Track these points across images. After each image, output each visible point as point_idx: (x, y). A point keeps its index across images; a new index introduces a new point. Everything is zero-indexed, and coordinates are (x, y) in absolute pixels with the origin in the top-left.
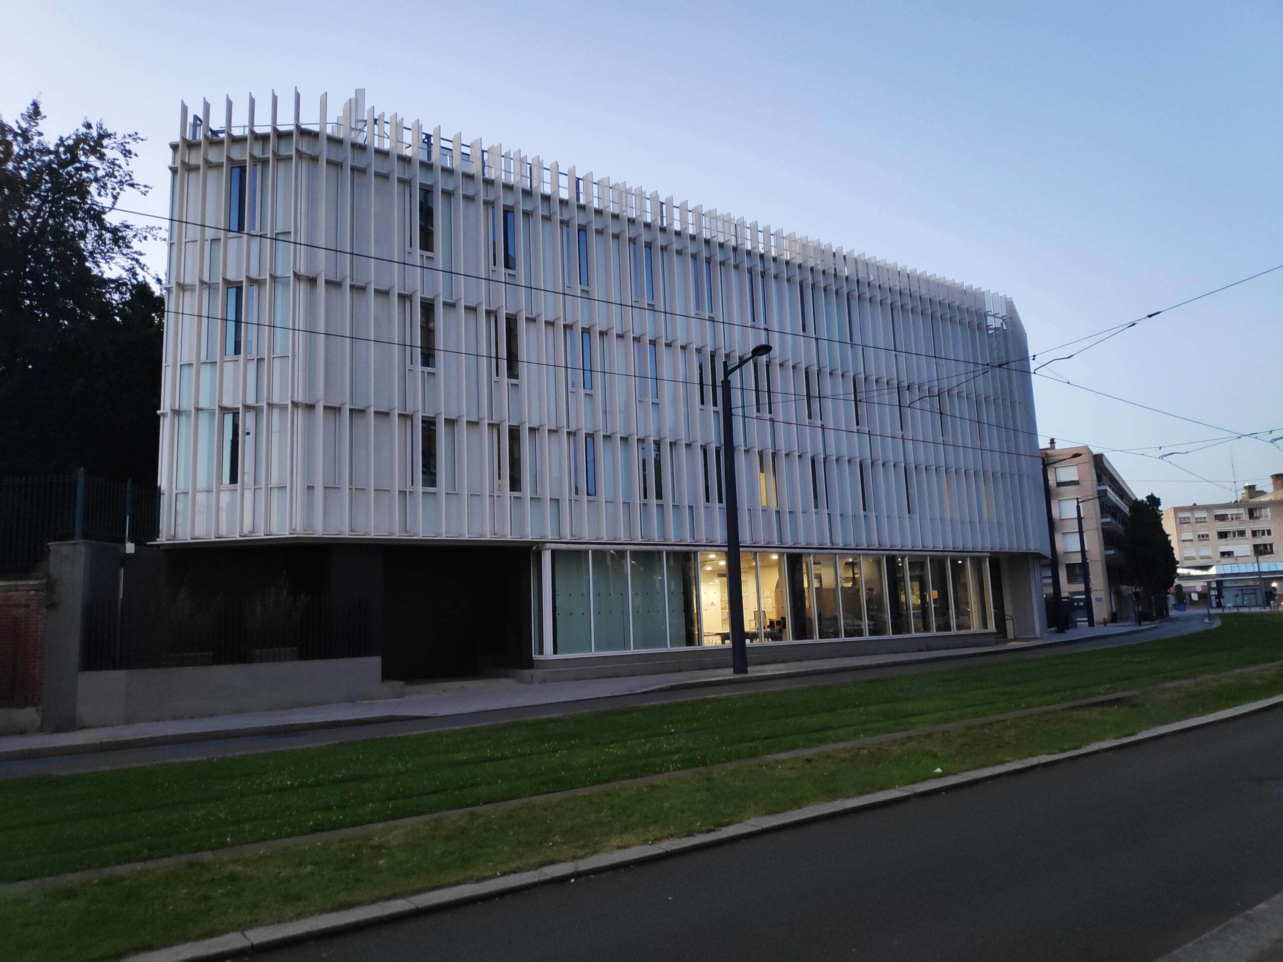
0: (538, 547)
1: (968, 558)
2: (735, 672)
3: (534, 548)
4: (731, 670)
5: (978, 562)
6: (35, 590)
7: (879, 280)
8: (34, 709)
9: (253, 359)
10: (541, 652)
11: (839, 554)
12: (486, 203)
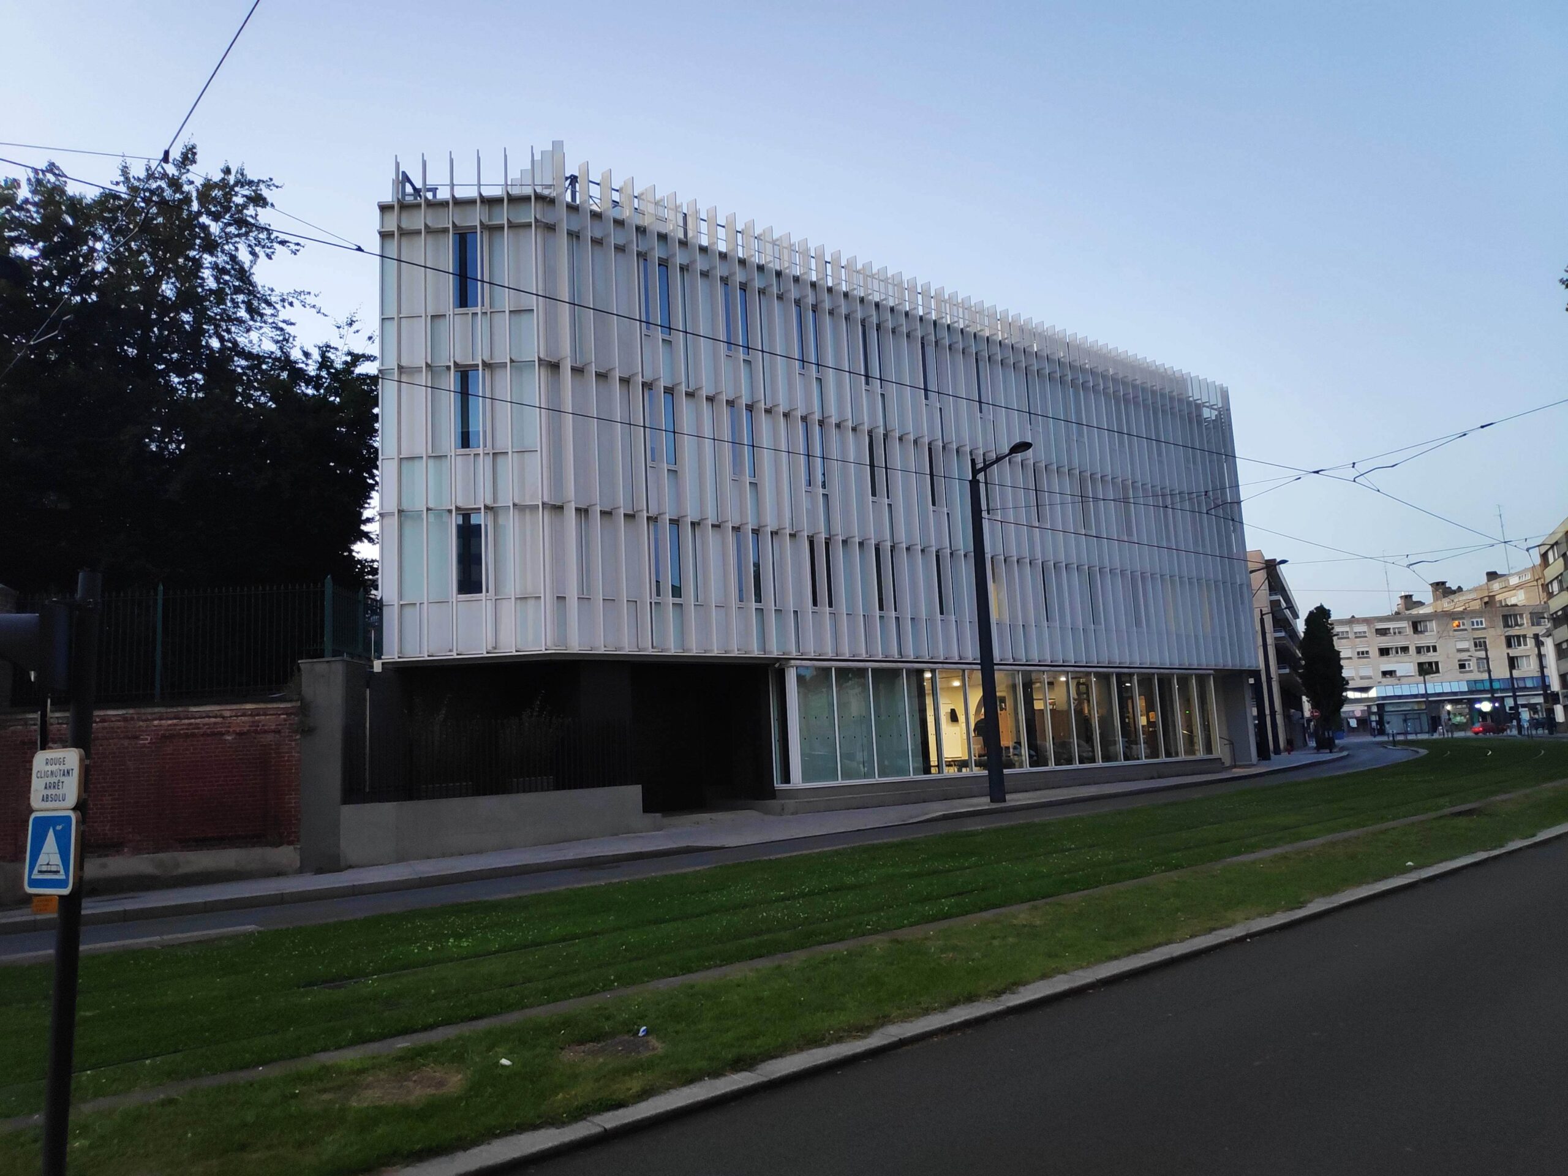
0: (780, 664)
2: (992, 801)
3: (777, 665)
4: (987, 799)
6: (286, 714)
8: (292, 847)
10: (786, 779)
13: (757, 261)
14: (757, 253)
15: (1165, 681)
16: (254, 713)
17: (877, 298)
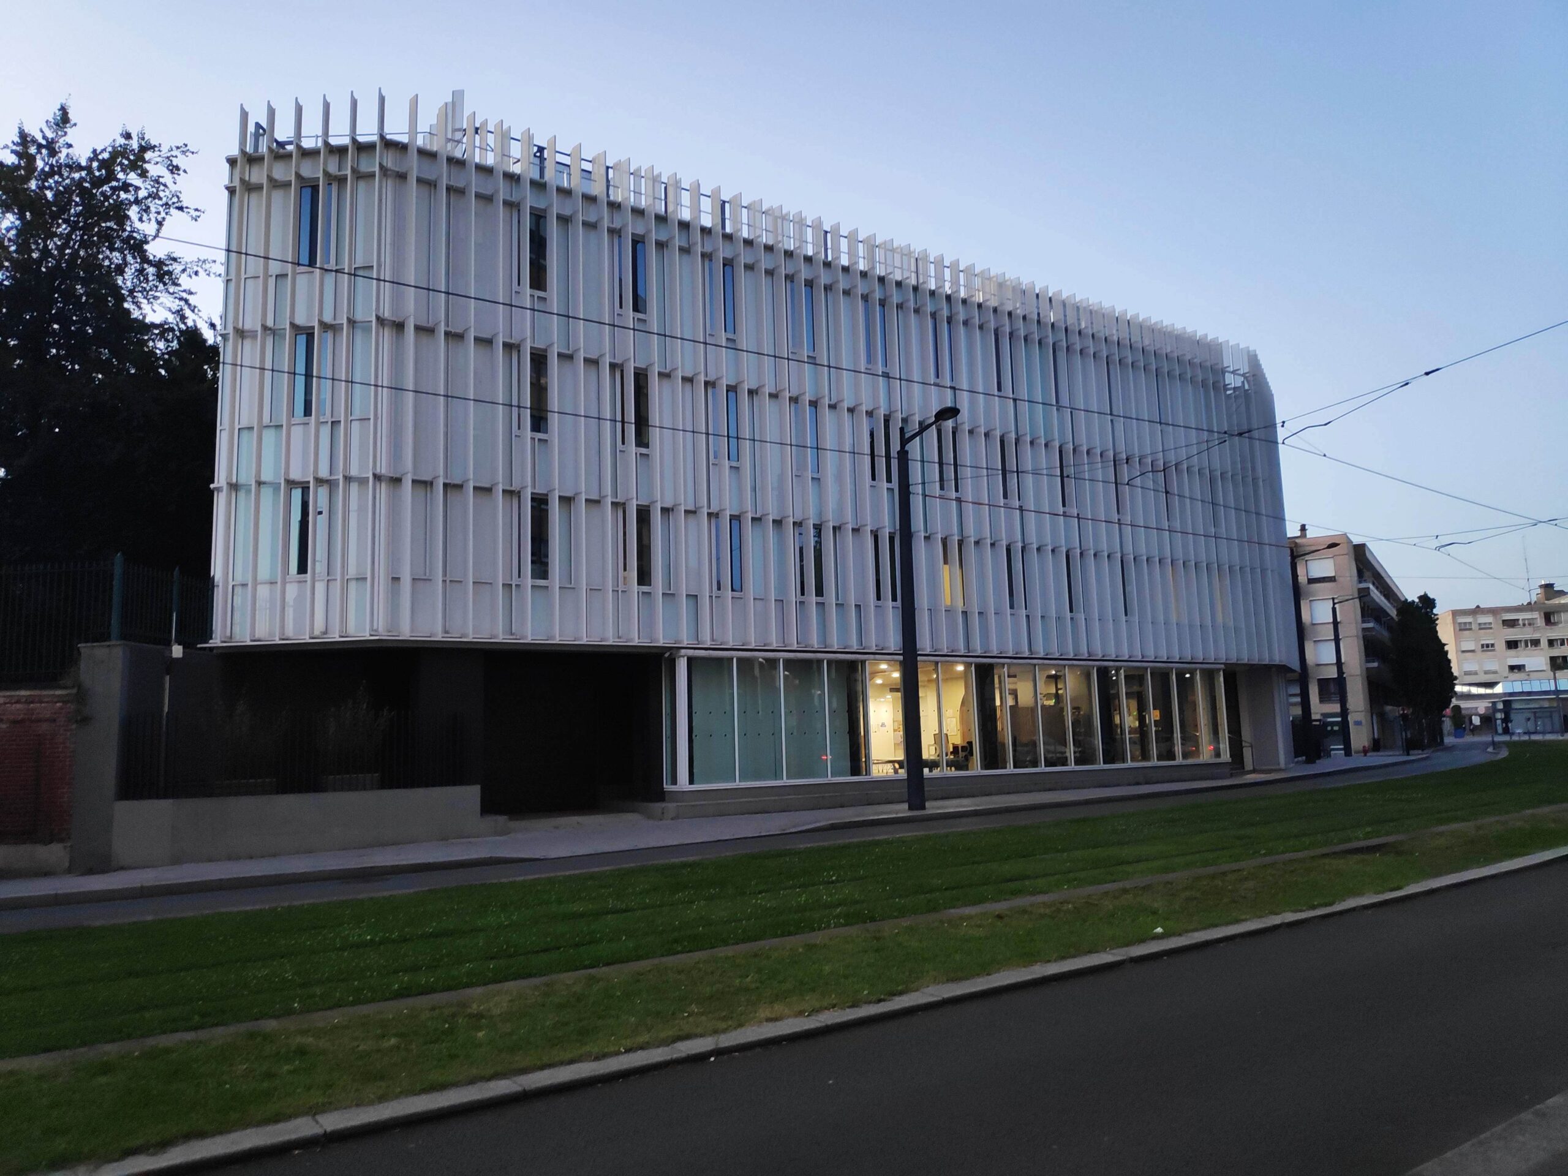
0: (671, 654)
1: (1198, 672)
2: (910, 808)
3: (667, 655)
4: (906, 806)
5: (1209, 676)
6: (63, 702)
7: (1092, 328)
8: (61, 845)
9: (327, 422)
10: (674, 781)
11: (1039, 665)
12: (611, 231)
16: (29, 701)
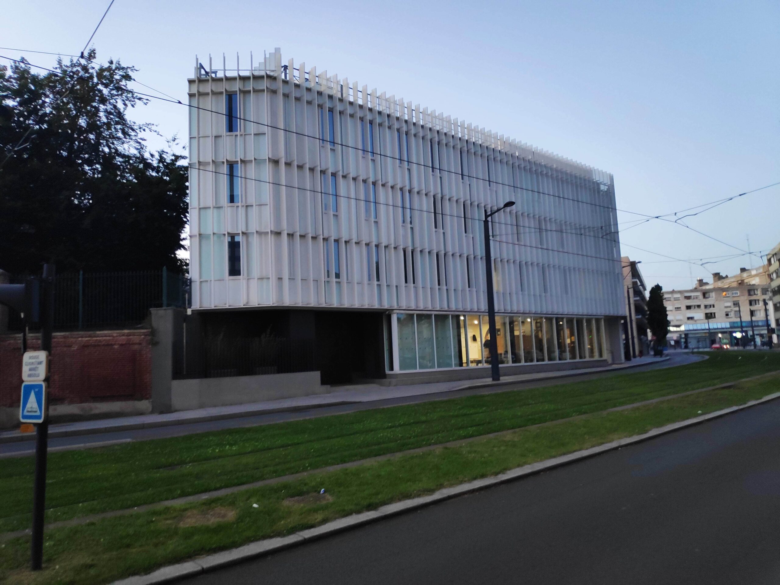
0: (389, 312)
2: (493, 380)
4: (491, 379)
6: (144, 335)
8: (147, 401)
9: (243, 206)
13: (378, 109)
14: (378, 105)
15: (579, 322)
16: (129, 335)
17: (438, 128)
